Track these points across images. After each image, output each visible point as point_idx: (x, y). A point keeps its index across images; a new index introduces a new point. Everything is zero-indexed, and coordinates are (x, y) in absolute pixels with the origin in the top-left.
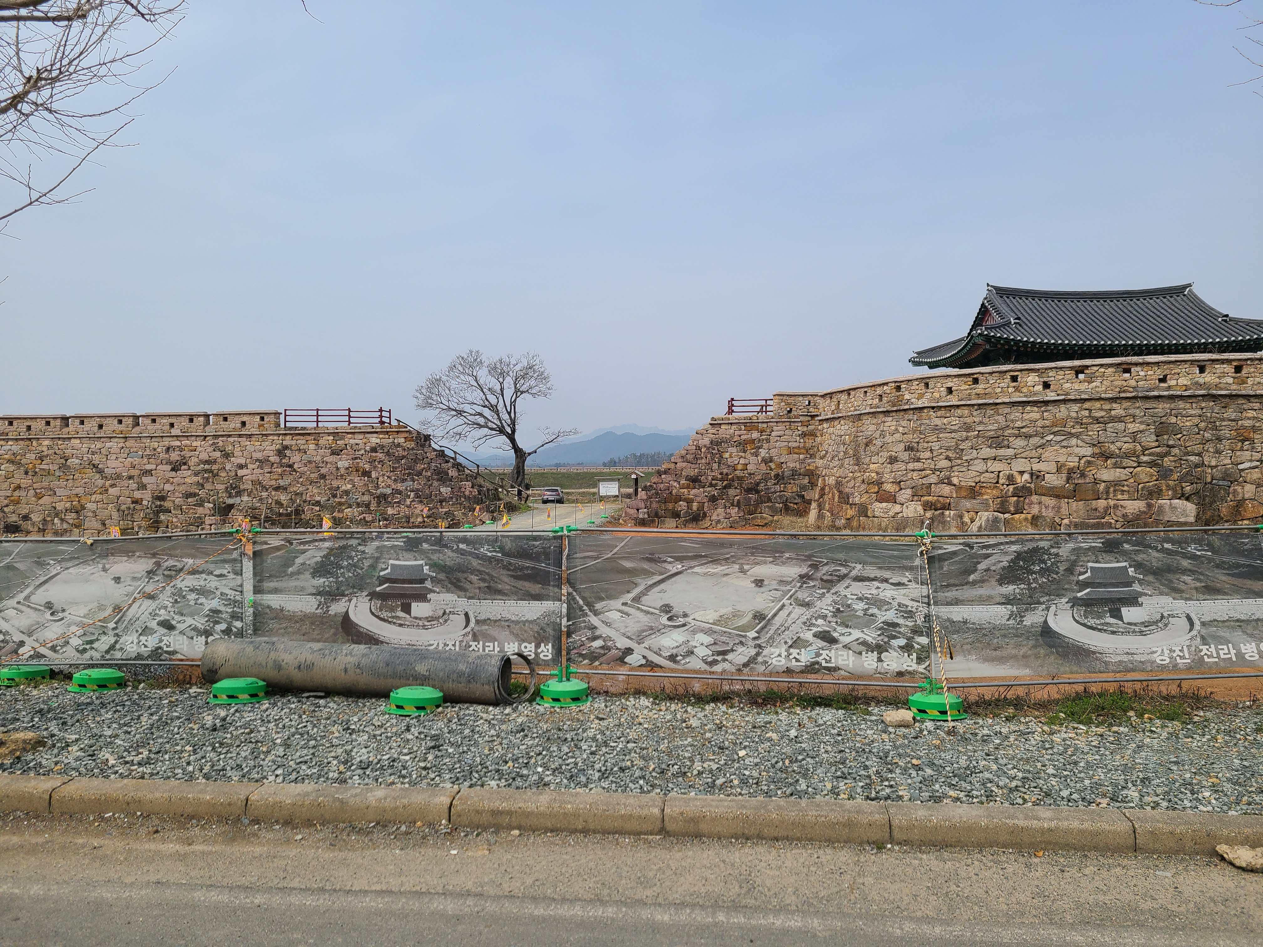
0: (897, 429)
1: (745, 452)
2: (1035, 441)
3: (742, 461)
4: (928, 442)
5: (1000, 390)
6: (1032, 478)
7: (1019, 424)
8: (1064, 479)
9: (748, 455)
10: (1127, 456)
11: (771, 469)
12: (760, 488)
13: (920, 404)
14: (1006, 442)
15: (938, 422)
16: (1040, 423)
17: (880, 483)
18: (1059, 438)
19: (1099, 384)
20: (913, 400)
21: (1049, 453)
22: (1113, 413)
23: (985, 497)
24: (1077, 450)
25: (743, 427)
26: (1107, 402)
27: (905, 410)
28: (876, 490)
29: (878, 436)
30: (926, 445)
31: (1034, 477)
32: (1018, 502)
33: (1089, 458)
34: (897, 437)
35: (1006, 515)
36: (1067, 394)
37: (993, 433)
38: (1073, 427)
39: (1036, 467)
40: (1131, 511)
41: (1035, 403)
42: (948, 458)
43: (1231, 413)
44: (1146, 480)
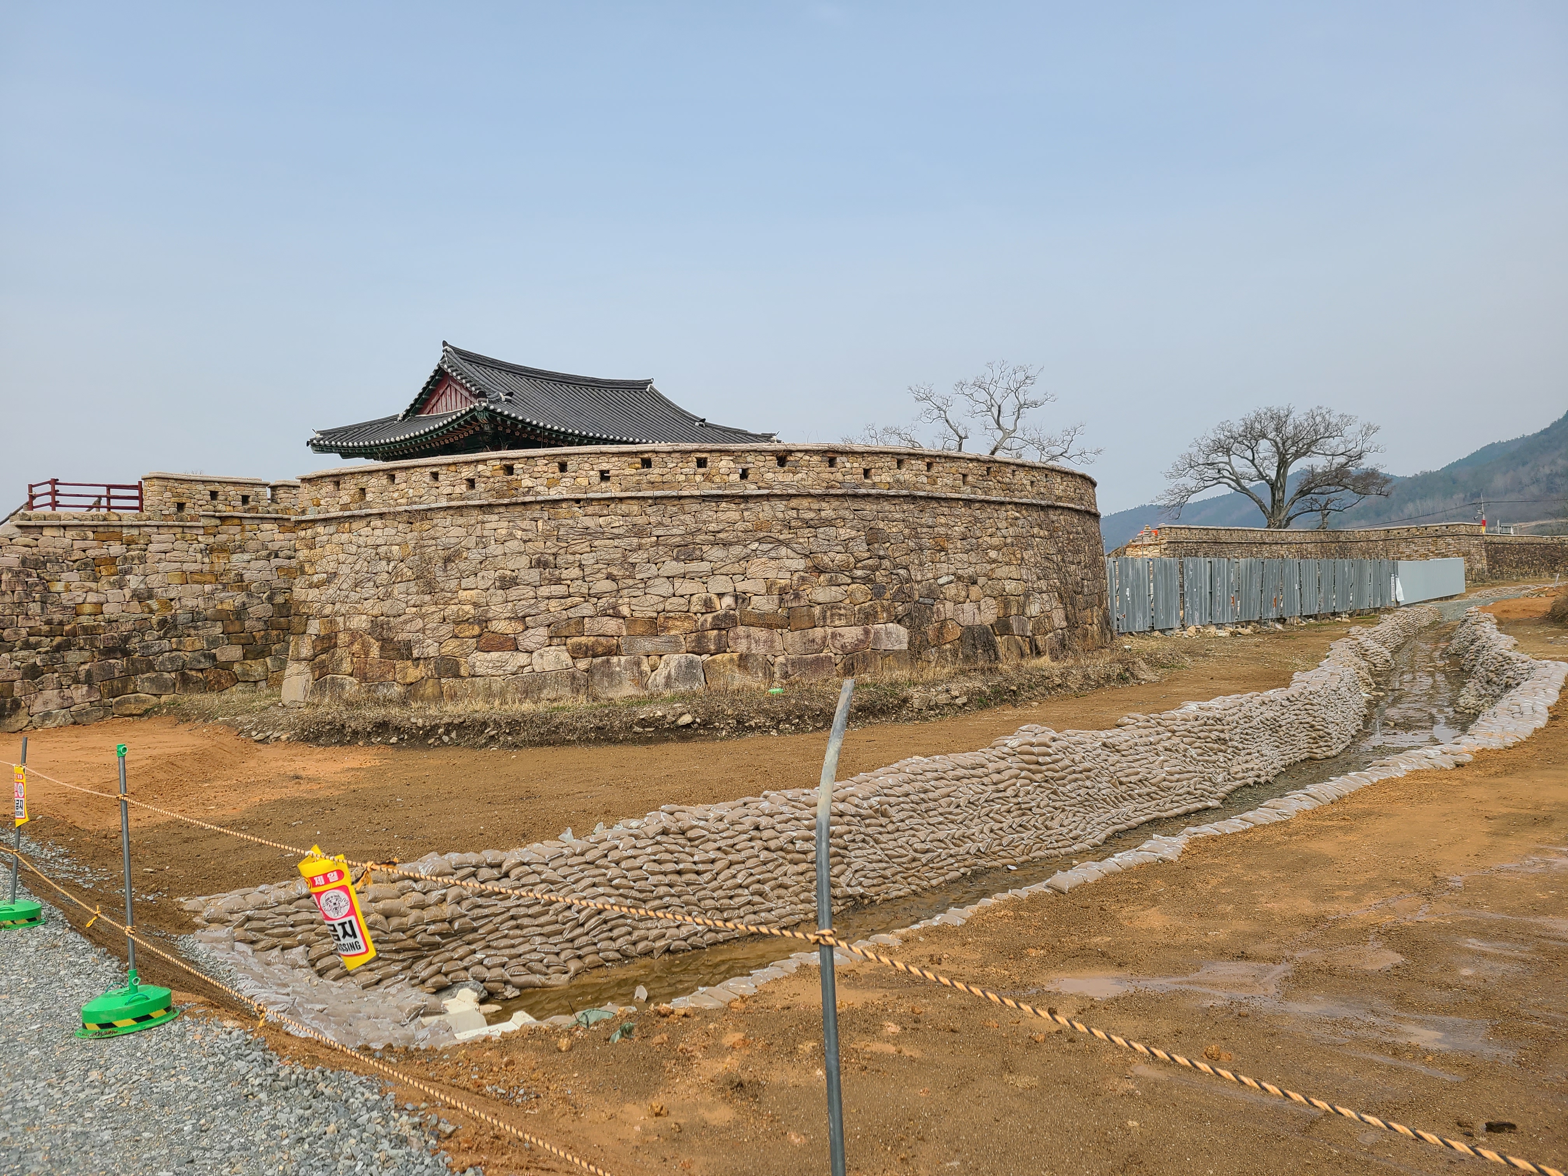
0: (511, 534)
1: (96, 580)
2: (737, 550)
3: (92, 598)
4: (574, 554)
5: (683, 478)
6: (736, 602)
7: (713, 527)
8: (777, 601)
9: (103, 585)
10: (841, 569)
11: (151, 611)
12: (130, 646)
13: (554, 494)
14: (698, 553)
15: (589, 522)
16: (740, 526)
17: (483, 622)
18: (766, 547)
19: (805, 476)
20: (539, 489)
21: (755, 567)
22: (823, 514)
23: (673, 632)
24: (788, 563)
25: (90, 535)
26: (815, 500)
27: (524, 504)
28: (476, 630)
29: (472, 545)
30: (571, 558)
31: (740, 601)
32: (719, 636)
33: (802, 574)
34: (513, 545)
35: (705, 657)
36: (770, 487)
37: (679, 539)
38: (780, 532)
39: (741, 587)
40: (850, 640)
41: (731, 498)
42: (610, 577)
43: (927, 519)
44: (862, 600)
